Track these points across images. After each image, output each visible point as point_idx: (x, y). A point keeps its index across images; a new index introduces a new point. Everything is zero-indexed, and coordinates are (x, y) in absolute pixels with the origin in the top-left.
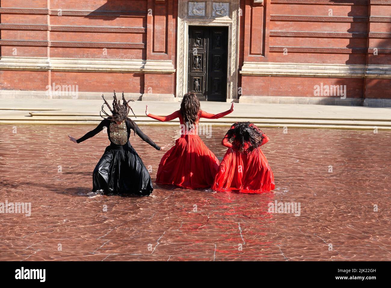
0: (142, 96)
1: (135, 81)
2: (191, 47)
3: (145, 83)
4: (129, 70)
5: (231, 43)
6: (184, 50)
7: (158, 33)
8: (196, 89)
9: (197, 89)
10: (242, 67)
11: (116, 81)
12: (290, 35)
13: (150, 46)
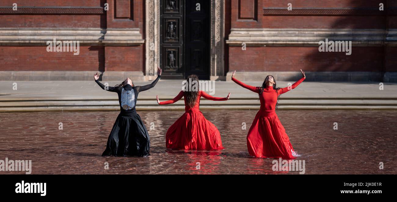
0: (102, 75)
1: (92, 56)
2: (163, 10)
3: (106, 57)
4: (85, 42)
5: (214, 4)
6: (154, 15)
8: (170, 64)
13: (111, 10)
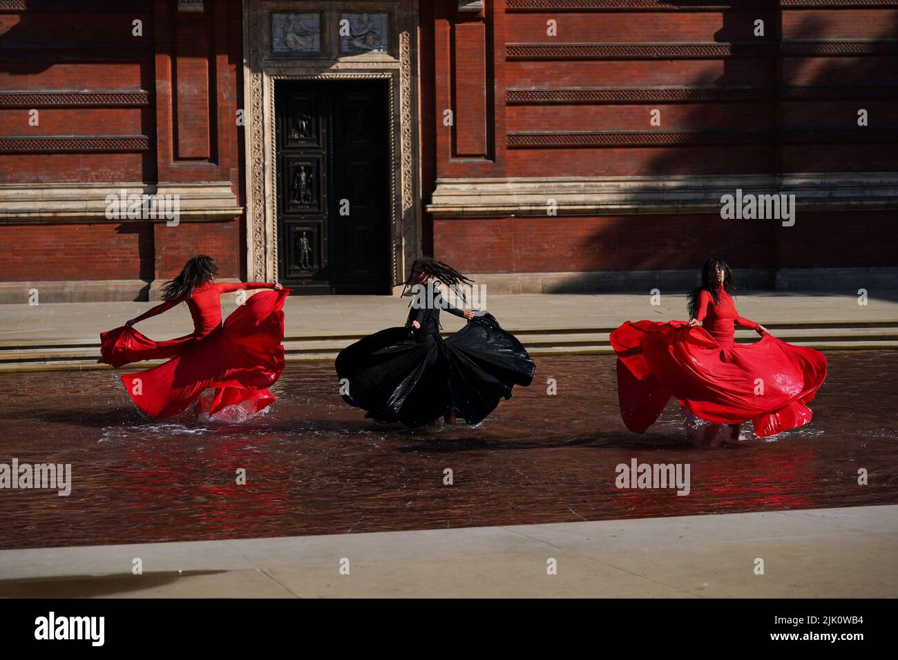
0: (148, 287)
1: (127, 246)
2: (282, 140)
3: (156, 248)
5: (398, 125)
6: (264, 150)
7: (187, 106)
8: (302, 261)
9: (305, 260)
10: (434, 194)
11: (71, 246)
12: (562, 99)
13: (165, 143)
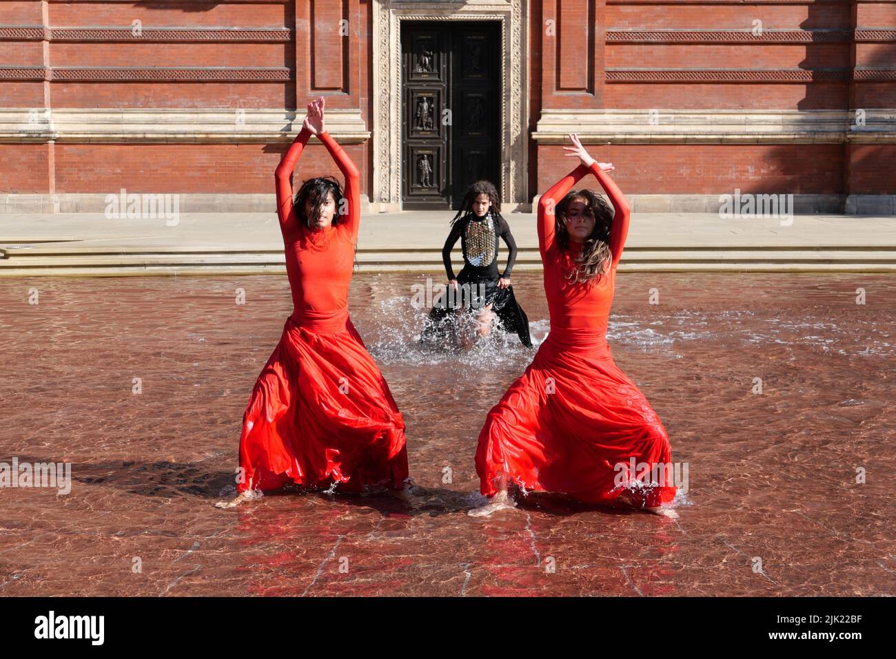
1: (268, 164)
2: (407, 74)
4: (253, 136)
5: (508, 61)
6: (389, 83)
7: (323, 42)
10: (538, 123)
11: (221, 163)
12: (656, 40)
13: (304, 74)
